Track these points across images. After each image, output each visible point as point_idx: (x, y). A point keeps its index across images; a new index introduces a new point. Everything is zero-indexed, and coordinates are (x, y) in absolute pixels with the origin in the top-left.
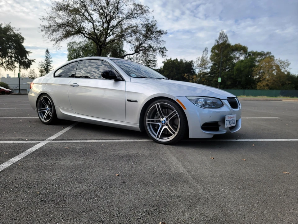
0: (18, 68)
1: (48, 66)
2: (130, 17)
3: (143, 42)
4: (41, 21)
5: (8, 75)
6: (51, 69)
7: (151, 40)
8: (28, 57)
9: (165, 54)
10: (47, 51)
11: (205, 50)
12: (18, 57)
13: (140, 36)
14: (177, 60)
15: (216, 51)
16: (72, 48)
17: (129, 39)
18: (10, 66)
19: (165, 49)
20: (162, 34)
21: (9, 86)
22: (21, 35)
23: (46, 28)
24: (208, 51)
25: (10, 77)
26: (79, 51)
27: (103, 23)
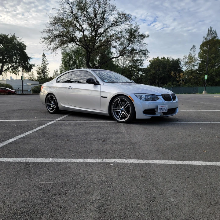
0: (21, 72)
1: (44, 68)
2: (115, 25)
3: (127, 46)
4: (42, 34)
5: (11, 77)
6: (47, 71)
7: (133, 44)
8: (29, 62)
9: (147, 56)
10: (44, 55)
11: (193, 47)
12: (21, 62)
13: (124, 40)
14: (164, 58)
15: (205, 48)
16: (65, 52)
17: (114, 44)
18: (15, 70)
19: (147, 51)
20: (144, 37)
21: (13, 87)
22: (23, 43)
23: (46, 39)
24: (196, 48)
25: (13, 80)
26: (71, 55)
27: (92, 30)
